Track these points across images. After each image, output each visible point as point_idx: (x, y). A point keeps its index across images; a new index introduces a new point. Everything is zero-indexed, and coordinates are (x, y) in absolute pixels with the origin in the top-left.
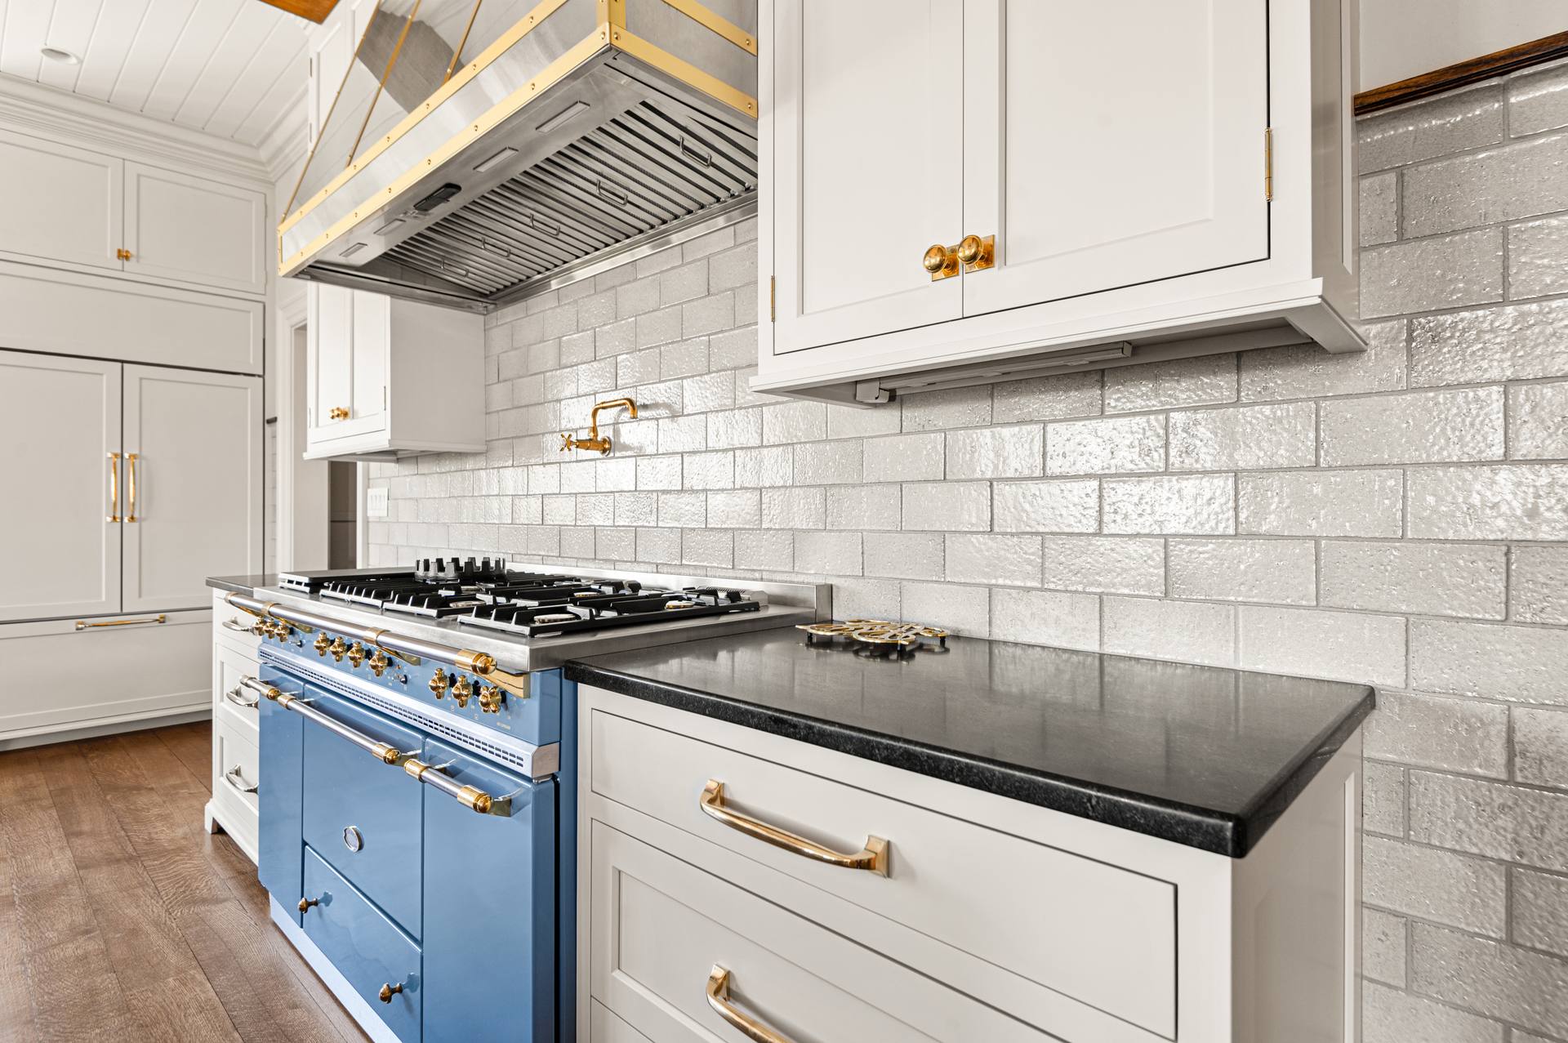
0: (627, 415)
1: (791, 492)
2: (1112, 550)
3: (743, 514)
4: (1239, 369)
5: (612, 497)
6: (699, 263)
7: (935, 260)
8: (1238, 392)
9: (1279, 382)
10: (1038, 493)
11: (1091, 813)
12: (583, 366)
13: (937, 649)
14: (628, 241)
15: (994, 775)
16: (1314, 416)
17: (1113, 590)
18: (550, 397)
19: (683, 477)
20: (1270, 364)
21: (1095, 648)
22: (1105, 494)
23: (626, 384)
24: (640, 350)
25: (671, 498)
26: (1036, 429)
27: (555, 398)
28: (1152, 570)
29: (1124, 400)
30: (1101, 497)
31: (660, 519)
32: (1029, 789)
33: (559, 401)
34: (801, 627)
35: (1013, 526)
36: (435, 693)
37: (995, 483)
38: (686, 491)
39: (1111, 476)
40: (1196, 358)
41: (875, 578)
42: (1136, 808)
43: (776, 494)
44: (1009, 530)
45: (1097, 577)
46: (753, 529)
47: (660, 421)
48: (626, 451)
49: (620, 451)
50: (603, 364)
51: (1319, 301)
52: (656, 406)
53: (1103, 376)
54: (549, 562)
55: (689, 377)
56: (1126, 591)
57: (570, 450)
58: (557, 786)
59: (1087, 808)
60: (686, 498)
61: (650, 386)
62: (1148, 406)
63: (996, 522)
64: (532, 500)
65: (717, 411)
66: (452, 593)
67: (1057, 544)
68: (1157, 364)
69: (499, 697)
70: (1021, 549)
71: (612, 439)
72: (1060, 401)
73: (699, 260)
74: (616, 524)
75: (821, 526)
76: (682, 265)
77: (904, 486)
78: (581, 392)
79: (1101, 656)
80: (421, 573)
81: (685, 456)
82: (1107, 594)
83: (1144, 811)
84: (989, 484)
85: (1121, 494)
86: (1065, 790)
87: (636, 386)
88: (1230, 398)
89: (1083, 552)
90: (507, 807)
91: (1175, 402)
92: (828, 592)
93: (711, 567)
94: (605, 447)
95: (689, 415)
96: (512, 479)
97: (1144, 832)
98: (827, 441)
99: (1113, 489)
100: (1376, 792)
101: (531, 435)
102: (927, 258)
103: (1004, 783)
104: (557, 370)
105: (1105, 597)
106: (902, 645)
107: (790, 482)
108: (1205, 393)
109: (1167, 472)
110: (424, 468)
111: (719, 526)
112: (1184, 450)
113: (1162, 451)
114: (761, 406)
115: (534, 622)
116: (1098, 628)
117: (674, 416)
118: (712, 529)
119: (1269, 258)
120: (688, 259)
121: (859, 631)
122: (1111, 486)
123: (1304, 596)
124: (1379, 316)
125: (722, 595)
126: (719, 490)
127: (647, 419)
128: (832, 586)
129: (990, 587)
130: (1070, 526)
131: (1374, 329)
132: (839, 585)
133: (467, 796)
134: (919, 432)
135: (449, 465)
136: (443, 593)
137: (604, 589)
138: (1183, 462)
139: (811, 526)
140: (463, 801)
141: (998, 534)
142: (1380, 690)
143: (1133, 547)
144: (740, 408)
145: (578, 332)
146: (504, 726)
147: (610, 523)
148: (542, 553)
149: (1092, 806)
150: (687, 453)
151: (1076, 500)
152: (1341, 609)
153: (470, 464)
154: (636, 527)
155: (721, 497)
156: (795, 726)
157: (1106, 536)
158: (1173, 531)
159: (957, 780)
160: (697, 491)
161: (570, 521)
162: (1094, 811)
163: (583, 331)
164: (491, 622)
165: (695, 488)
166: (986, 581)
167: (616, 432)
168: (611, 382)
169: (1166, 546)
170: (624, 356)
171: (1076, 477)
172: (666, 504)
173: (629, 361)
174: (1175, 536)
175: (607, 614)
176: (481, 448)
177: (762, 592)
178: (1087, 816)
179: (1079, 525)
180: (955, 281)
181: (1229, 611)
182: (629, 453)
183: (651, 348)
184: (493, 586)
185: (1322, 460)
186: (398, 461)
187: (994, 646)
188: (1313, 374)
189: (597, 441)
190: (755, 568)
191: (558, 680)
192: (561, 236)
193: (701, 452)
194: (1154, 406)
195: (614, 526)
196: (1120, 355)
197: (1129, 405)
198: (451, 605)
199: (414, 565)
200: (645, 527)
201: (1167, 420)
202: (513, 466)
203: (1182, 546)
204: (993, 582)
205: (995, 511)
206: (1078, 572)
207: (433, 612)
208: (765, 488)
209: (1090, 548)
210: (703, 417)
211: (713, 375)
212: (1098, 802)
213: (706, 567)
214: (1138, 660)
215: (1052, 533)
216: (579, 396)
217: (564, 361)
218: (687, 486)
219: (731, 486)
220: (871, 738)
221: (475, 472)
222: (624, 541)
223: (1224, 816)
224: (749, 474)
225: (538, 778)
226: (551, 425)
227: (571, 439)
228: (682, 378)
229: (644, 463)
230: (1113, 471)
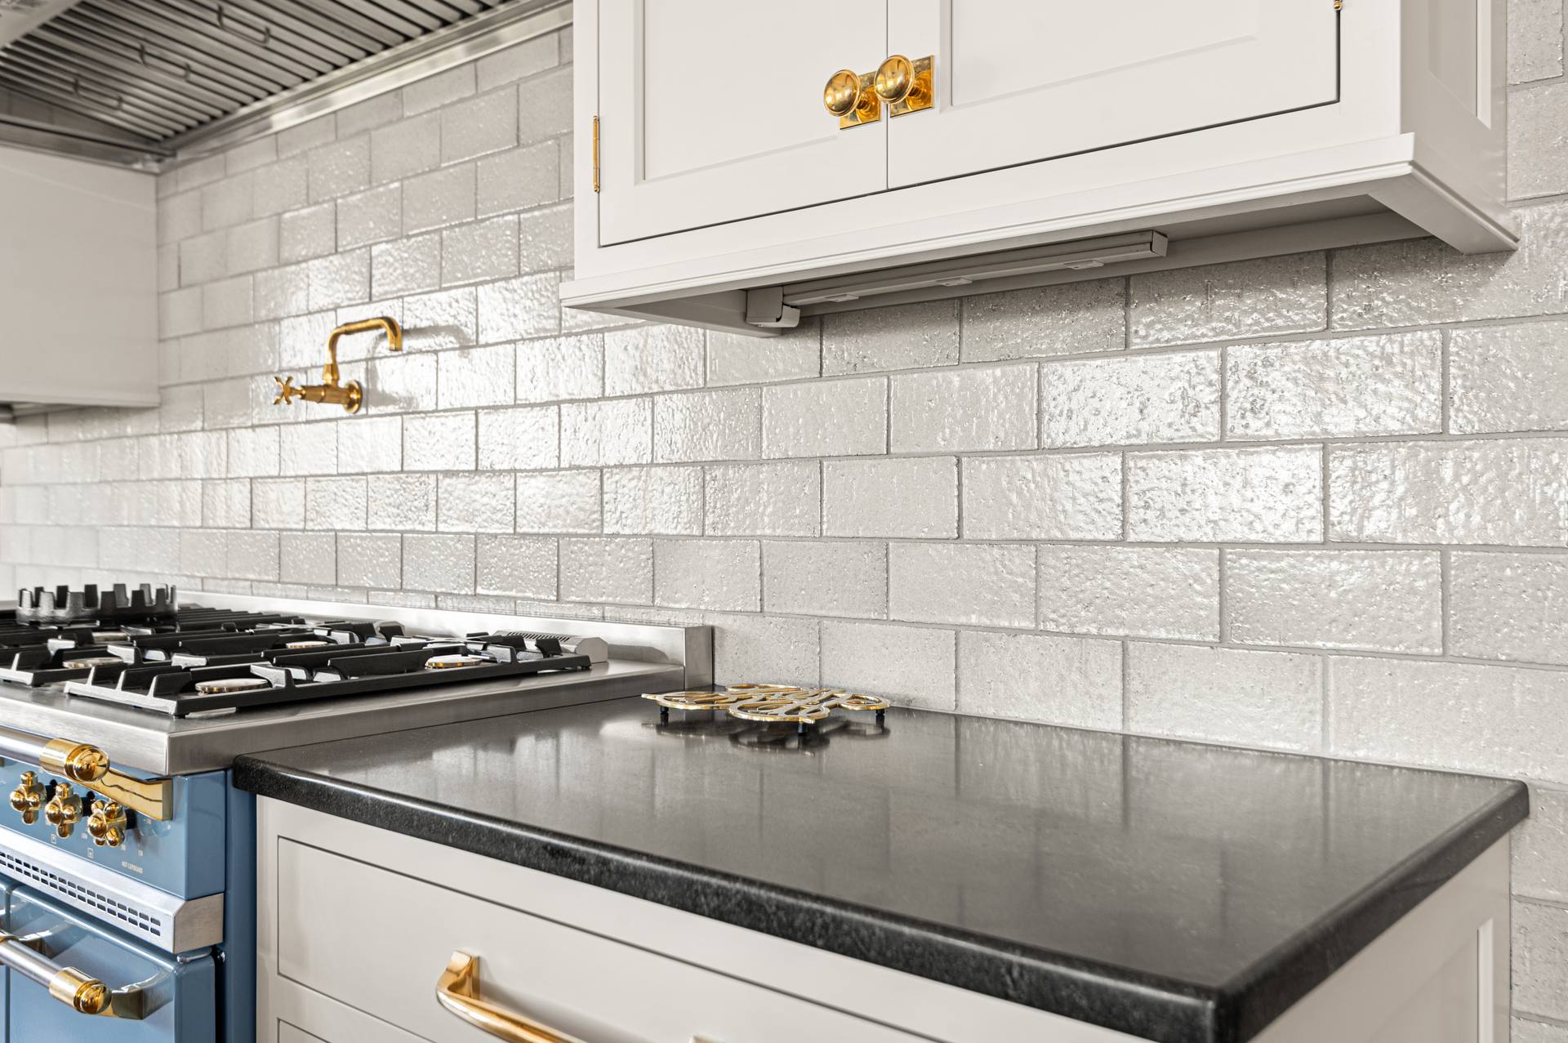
0: (385, 345)
1: (648, 474)
2: (1141, 567)
3: (571, 509)
4: (1329, 280)
5: (364, 483)
6: (502, 93)
7: (842, 95)
8: (1328, 313)
9: (1389, 299)
10: (1029, 476)
11: (1011, 992)
12: (317, 262)
13: (870, 731)
14: (386, 54)
15: (874, 933)
16: (1439, 352)
17: (1142, 633)
18: (263, 313)
19: (477, 448)
20: (1375, 269)
21: (1117, 727)
22: (1131, 478)
23: (386, 293)
24: (409, 237)
25: (459, 483)
26: (1029, 369)
27: (272, 316)
28: (1199, 599)
29: (1159, 326)
30: (1124, 482)
31: (441, 518)
32: (922, 955)
33: (277, 320)
34: (650, 697)
35: (993, 529)
36: (22, 813)
37: (964, 460)
38: (484, 472)
39: (1140, 448)
40: (1266, 259)
41: (781, 615)
42: (1074, 982)
43: (624, 477)
44: (986, 537)
45: (1118, 612)
46: (589, 536)
47: (441, 354)
48: (387, 405)
49: (377, 405)
50: (349, 260)
51: (1408, 169)
52: (433, 330)
53: (1127, 287)
54: (261, 591)
55: (487, 282)
56: (1163, 635)
57: (289, 402)
58: (220, 967)
59: (1004, 984)
60: (484, 484)
61: (425, 297)
62: (1195, 337)
63: (965, 523)
64: (236, 486)
65: (532, 340)
66: (70, 644)
67: (1058, 559)
68: (1207, 269)
69: (123, 819)
70: (1004, 566)
71: (364, 385)
72: (1063, 327)
73: (502, 88)
74: (371, 527)
75: (696, 531)
76: (476, 96)
77: (825, 464)
78: (313, 307)
79: (1126, 739)
80: (26, 610)
81: (481, 413)
82: (1134, 639)
83: (1087, 987)
84: (955, 460)
85: (1155, 474)
86: (974, 955)
87: (402, 297)
88: (1316, 324)
89: (1097, 572)
90: (138, 1005)
91: (1235, 331)
92: (706, 639)
93: (523, 599)
94: (354, 398)
95: (487, 345)
96: (200, 450)
97: (1087, 1019)
98: (706, 389)
99: (1143, 469)
100: (1530, 950)
101: (232, 378)
102: (830, 91)
103: (888, 947)
104: (273, 268)
105: (1131, 645)
106: (805, 725)
107: (647, 459)
108: (1280, 315)
109: (1222, 443)
110: (59, 432)
111: (536, 530)
112: (1248, 406)
113: (1215, 408)
114: (601, 331)
115: (196, 692)
116: (1119, 693)
117: (465, 346)
118: (524, 535)
119: (1338, 100)
120: (486, 86)
121: (740, 704)
122: (1141, 464)
123: (1426, 639)
124: (1535, 194)
125: (531, 645)
126: (535, 470)
127: (421, 352)
128: (712, 630)
129: (957, 629)
130: (1078, 529)
131: (1527, 215)
132: (726, 627)
133: (64, 985)
134: (848, 376)
135: (100, 429)
136: (55, 644)
137: (336, 635)
138: (1247, 426)
139: (680, 530)
140: (58, 995)
141: (969, 541)
142: (1536, 788)
143: (1175, 561)
144: (568, 335)
145: (309, 205)
146: (132, 867)
147: (360, 525)
148: (251, 576)
149: (1013, 981)
150: (483, 408)
151: (1088, 487)
152: (1479, 660)
153: (131, 427)
154: (402, 532)
155: (540, 481)
156: (581, 860)
157: (1132, 544)
158: (1229, 538)
159: (820, 942)
160: (501, 472)
161: (295, 523)
162: (1015, 989)
163: (316, 203)
164: (117, 694)
165: (497, 467)
166: (951, 620)
167: (371, 374)
168: (360, 291)
169: (1221, 561)
170: (383, 246)
171: (1087, 450)
172: (451, 494)
173: (390, 254)
174: (1234, 544)
175: (324, 678)
176: (151, 399)
177: (598, 639)
178: (1006, 997)
179: (1091, 527)
180: (876, 128)
181: (1313, 664)
182: (391, 409)
183: (427, 233)
184: (148, 632)
185: (1451, 423)
186: (14, 420)
187: (964, 726)
188: (1439, 286)
189: (337, 389)
190: (592, 599)
191: (221, 788)
192: (272, 44)
193: (506, 407)
194: (1204, 335)
195: (367, 531)
196: (1147, 253)
197: (1166, 335)
198: (66, 664)
199: (16, 598)
200: (418, 532)
201: (1223, 357)
202: (203, 430)
203: (1244, 561)
204: (963, 620)
205: (965, 505)
206: (1090, 604)
207: (27, 677)
208: (608, 467)
209: (1108, 564)
210: (510, 348)
211: (526, 279)
212: (1021, 975)
213: (515, 599)
214: (1179, 744)
215: (1052, 541)
216: (310, 313)
217: (286, 255)
218: (484, 464)
219: (554, 464)
220: (696, 877)
221: (141, 440)
222: (382, 556)
223: (1200, 991)
224: (582, 443)
225: (183, 954)
226: (266, 361)
227: (292, 384)
228: (476, 285)
229: (414, 425)
230: (1143, 440)
